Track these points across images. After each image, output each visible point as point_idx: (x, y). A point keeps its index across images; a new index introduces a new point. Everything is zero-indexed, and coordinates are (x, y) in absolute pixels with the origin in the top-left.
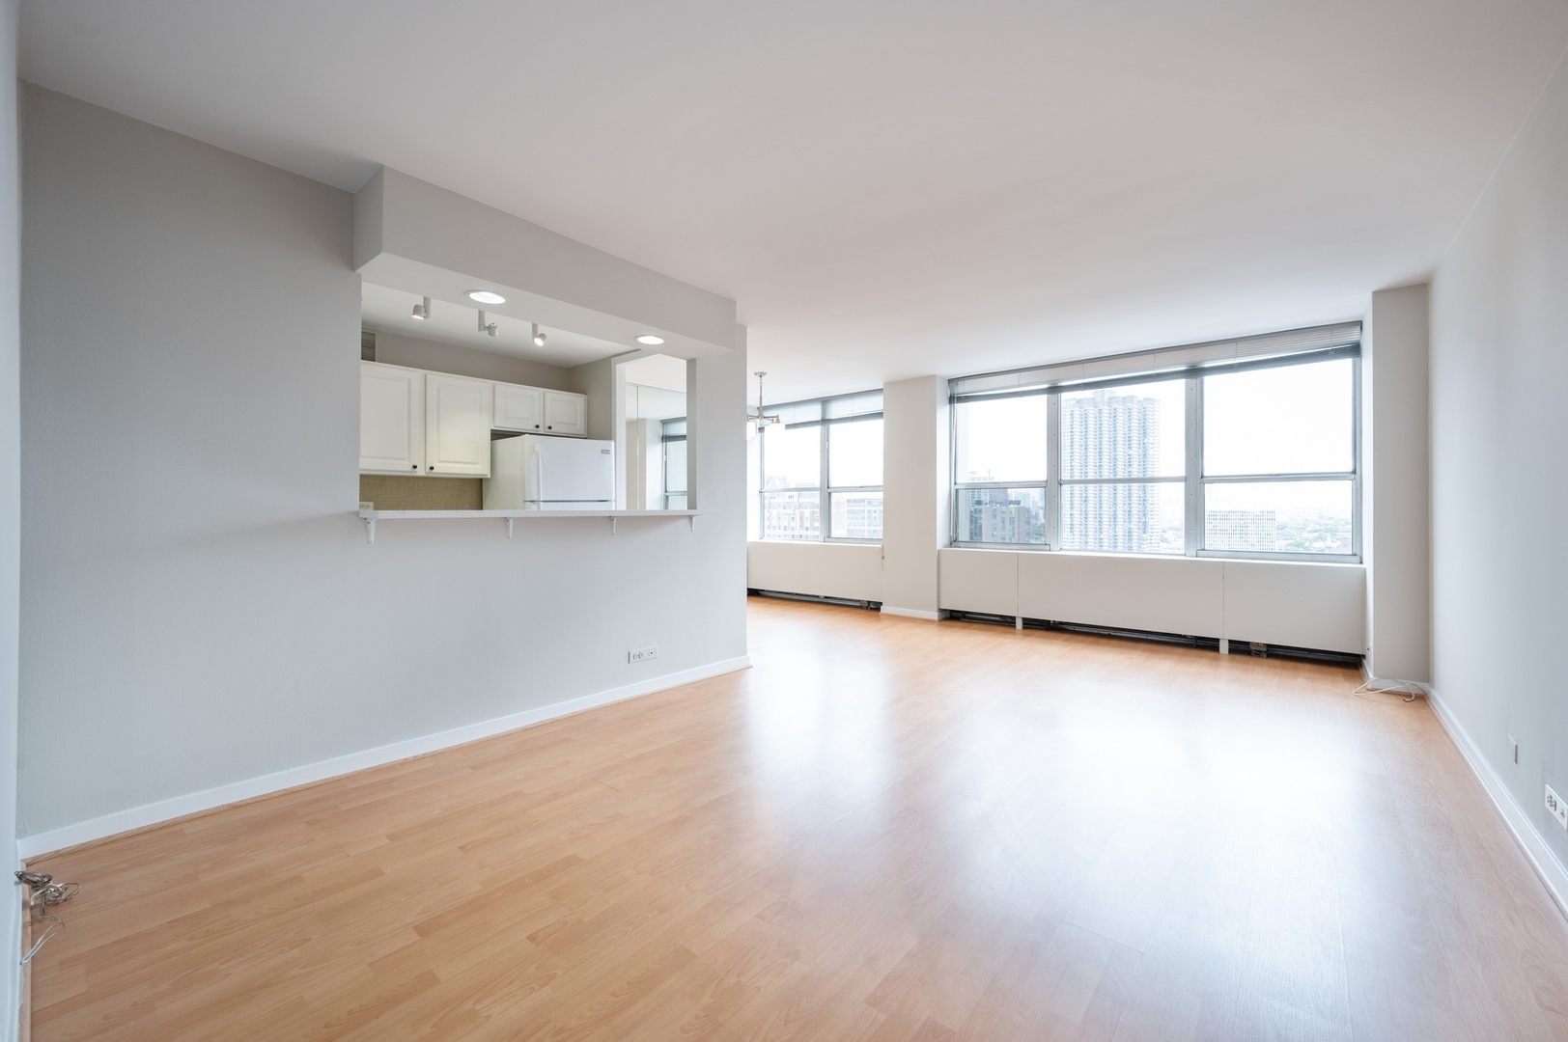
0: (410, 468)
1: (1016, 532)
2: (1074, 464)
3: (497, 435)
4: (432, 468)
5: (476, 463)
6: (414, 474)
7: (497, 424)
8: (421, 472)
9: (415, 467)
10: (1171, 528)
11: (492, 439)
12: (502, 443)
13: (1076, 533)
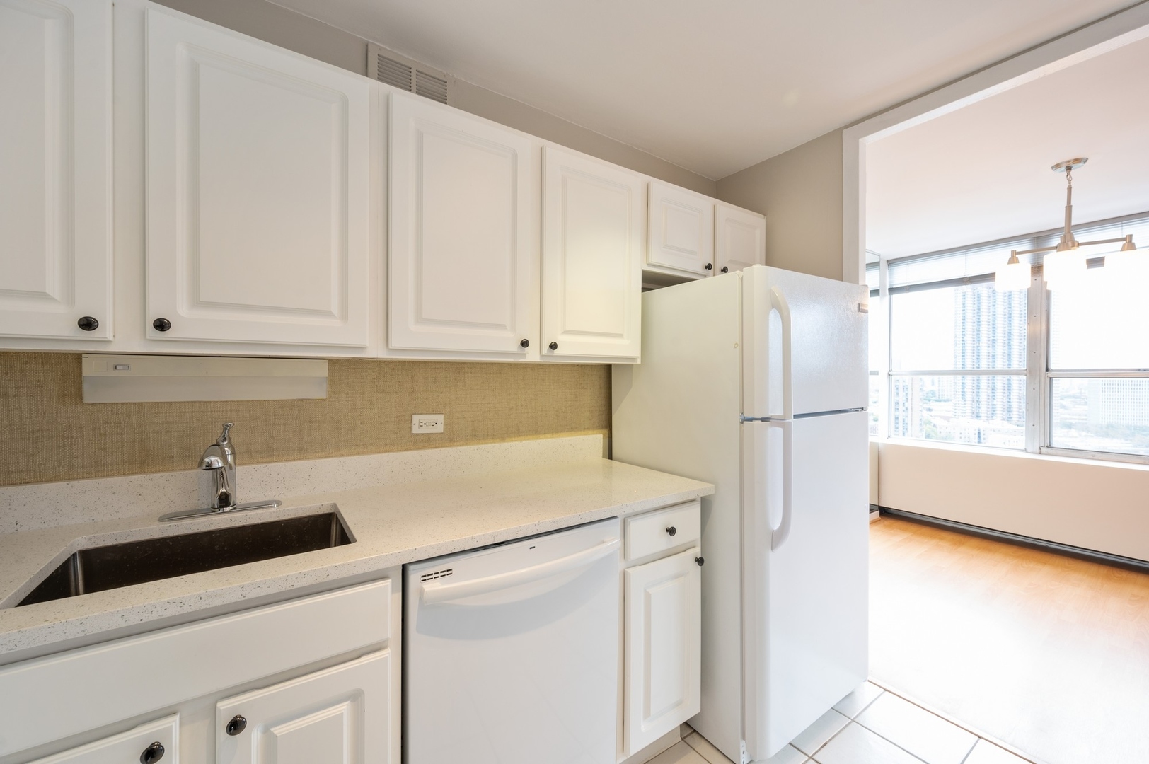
0: (515, 347)
1: (910, 398)
2: (965, 338)
3: (652, 282)
4: (553, 346)
5: (621, 336)
6: (522, 360)
7: (653, 260)
8: (533, 355)
9: (525, 344)
10: (1069, 397)
11: (644, 289)
12: (662, 295)
13: (967, 399)
